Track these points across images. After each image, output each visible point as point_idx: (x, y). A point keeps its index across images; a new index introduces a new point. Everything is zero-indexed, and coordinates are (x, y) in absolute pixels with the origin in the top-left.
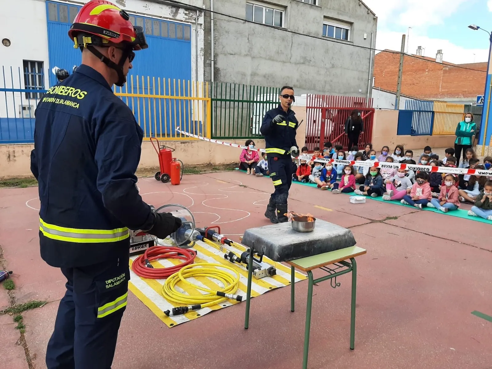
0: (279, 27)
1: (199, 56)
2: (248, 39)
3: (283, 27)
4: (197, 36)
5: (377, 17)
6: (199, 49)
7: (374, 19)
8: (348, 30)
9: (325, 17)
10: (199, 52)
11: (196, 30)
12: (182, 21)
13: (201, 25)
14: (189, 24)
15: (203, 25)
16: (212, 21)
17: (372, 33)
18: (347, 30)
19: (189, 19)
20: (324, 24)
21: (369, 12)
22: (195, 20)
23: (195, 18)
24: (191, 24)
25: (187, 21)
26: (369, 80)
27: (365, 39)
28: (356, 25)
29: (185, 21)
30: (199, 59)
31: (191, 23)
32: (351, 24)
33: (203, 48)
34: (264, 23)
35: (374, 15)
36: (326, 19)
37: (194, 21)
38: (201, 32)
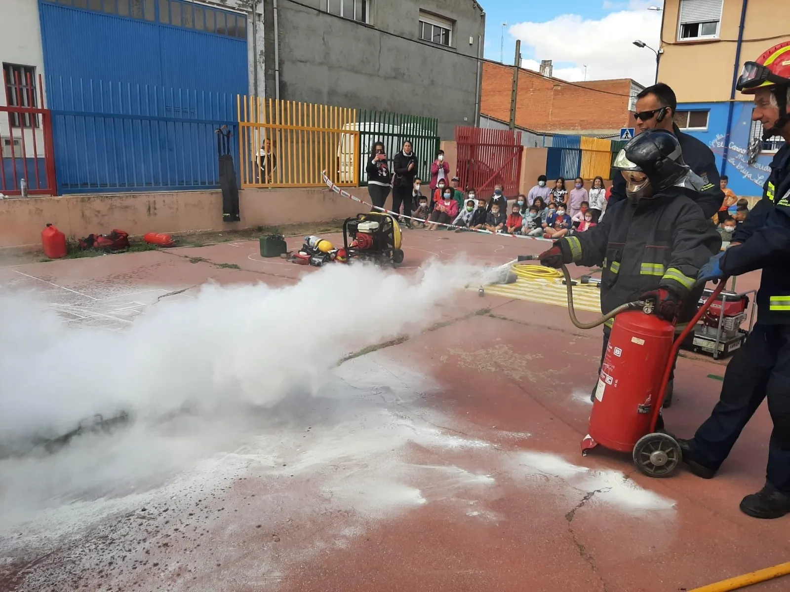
0: (362, 23)
1: (258, 63)
2: (323, 39)
3: (367, 22)
4: (255, 32)
5: (485, 14)
6: (258, 53)
7: (481, 16)
8: (449, 30)
9: (421, 10)
10: (258, 57)
11: (253, 24)
12: (233, 8)
13: (260, 15)
14: (244, 13)
15: (263, 15)
16: (275, 10)
17: (479, 37)
18: (447, 31)
19: (243, 6)
20: (420, 21)
21: (476, 6)
22: (252, 7)
23: (252, 5)
24: (247, 14)
25: (241, 8)
26: (476, 104)
27: (471, 44)
28: (460, 24)
29: (238, 10)
30: (258, 67)
31: (246, 11)
32: (453, 22)
33: (264, 51)
34: (342, 15)
35: (481, 10)
36: (423, 14)
37: (250, 10)
38: (261, 26)
